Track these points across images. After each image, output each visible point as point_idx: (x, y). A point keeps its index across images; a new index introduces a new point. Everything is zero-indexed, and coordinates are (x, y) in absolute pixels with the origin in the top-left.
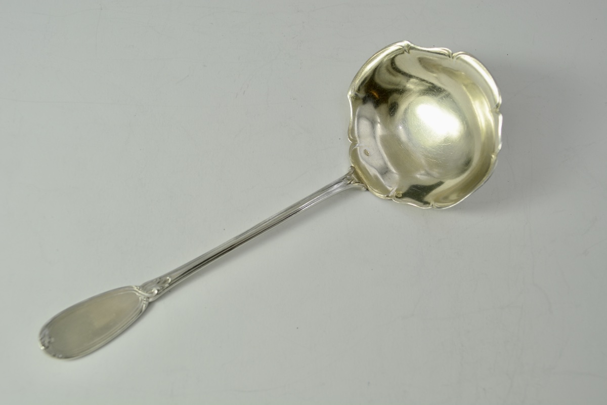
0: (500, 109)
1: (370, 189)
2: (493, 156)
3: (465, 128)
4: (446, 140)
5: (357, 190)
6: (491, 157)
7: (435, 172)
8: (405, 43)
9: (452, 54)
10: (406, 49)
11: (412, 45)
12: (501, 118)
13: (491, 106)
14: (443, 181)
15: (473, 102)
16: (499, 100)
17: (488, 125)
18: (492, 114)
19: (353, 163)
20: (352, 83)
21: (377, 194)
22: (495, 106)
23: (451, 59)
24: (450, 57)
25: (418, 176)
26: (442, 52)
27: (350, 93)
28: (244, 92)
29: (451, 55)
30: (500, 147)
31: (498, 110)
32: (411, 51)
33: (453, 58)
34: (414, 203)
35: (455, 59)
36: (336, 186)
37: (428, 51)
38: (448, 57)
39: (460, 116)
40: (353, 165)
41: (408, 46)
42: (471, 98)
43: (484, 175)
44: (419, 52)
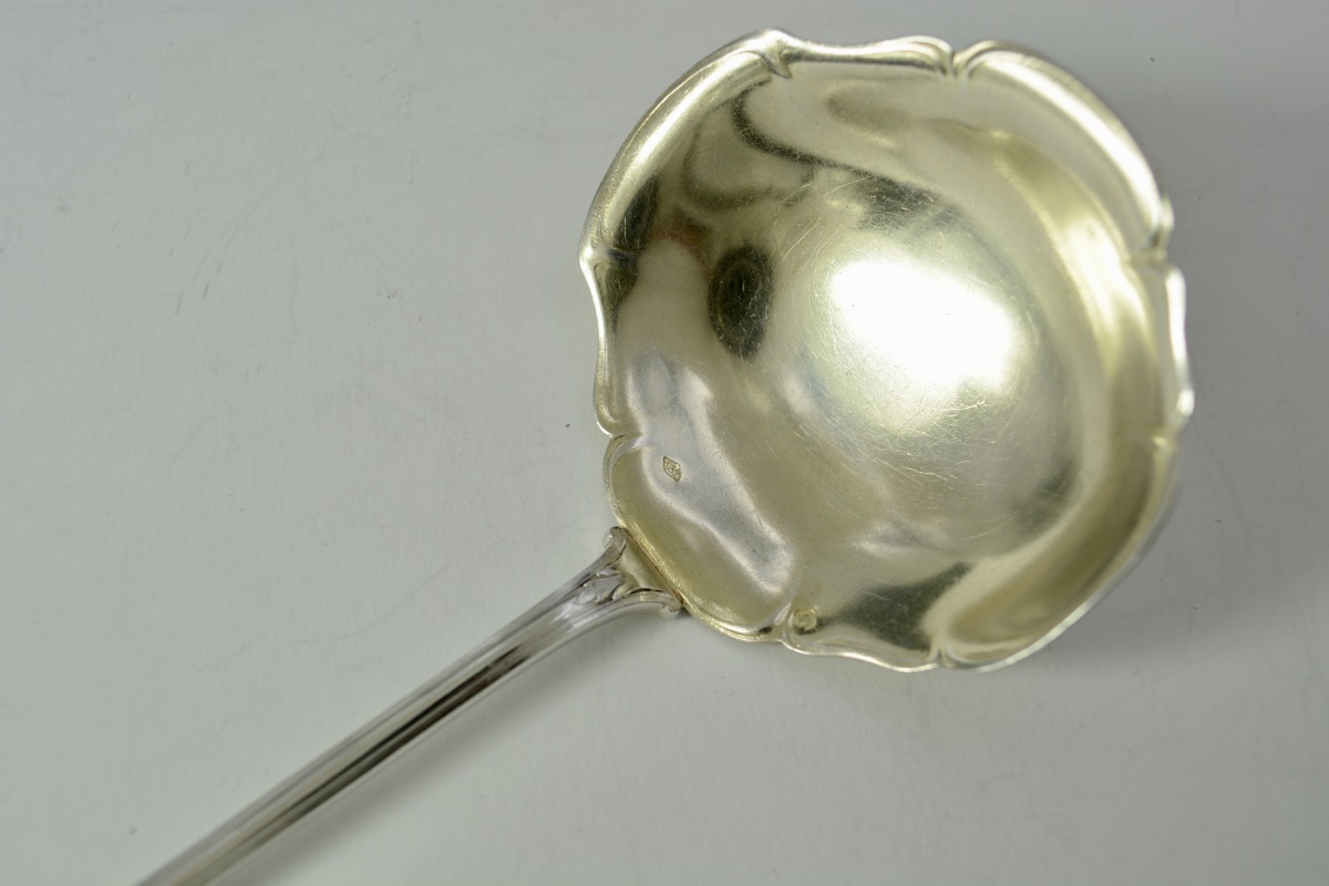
0: (1169, 249)
1: (693, 608)
2: (1160, 441)
3: (1032, 339)
4: (967, 395)
5: (648, 616)
6: (1155, 447)
7: (934, 529)
8: (769, 41)
9: (953, 55)
10: (775, 61)
11: (796, 44)
12: (1175, 285)
13: (1130, 241)
14: (967, 560)
15: (1055, 235)
16: (1158, 213)
17: (1127, 322)
18: (1134, 275)
19: (622, 514)
20: (590, 215)
21: (723, 627)
22: (1144, 241)
23: (950, 78)
24: (944, 71)
25: (870, 547)
26: (909, 56)
27: (588, 253)
28: (207, 287)
29: (947, 64)
30: (1186, 402)
31: (1160, 255)
32: (794, 67)
33: (956, 72)
34: (868, 652)
35: (964, 75)
36: (568, 609)
37: (859, 60)
38: (938, 74)
39: (1009, 293)
40: (621, 523)
41: (782, 46)
42: (1045, 218)
43: (1131, 524)
44: (824, 64)
